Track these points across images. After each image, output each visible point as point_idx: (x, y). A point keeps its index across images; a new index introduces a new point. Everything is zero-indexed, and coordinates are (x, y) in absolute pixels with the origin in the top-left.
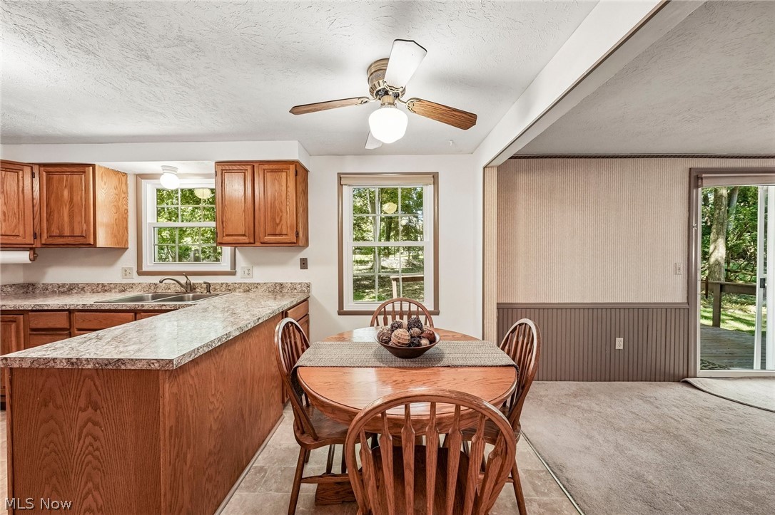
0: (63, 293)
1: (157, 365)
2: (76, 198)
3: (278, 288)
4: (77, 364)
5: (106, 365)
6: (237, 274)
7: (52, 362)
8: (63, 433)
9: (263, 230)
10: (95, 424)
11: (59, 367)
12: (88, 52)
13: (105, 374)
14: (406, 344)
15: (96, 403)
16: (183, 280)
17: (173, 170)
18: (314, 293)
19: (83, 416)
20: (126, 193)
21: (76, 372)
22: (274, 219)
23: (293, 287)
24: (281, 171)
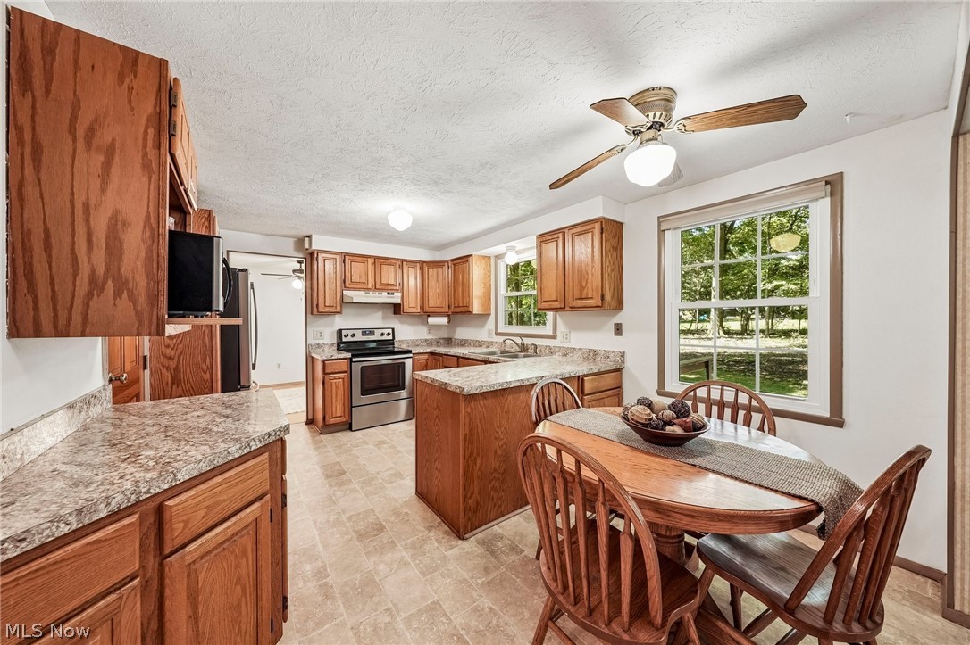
0: (462, 345)
2: (465, 280)
3: (592, 355)
6: (558, 338)
9: (571, 295)
12: (449, 192)
14: (643, 424)
16: (518, 340)
17: (512, 249)
18: (629, 364)
20: (490, 272)
22: (580, 282)
23: (607, 355)
24: (587, 231)
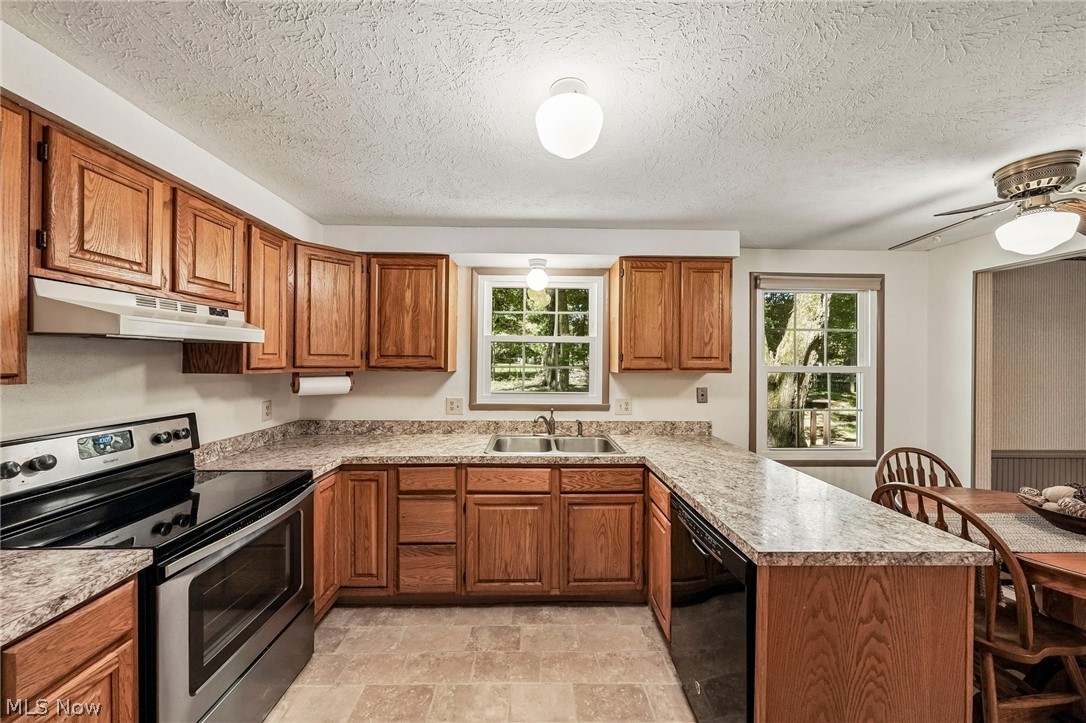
0: (361, 434)
1: (971, 560)
2: (423, 303)
3: (668, 429)
4: (867, 560)
5: (905, 561)
6: (611, 409)
7: (833, 558)
8: (836, 654)
9: (686, 351)
10: (880, 639)
11: (841, 564)
13: (896, 573)
15: (883, 612)
16: (548, 417)
17: (543, 264)
19: (865, 629)
20: (457, 294)
21: (857, 570)
22: (703, 337)
23: (689, 428)
24: (711, 271)
